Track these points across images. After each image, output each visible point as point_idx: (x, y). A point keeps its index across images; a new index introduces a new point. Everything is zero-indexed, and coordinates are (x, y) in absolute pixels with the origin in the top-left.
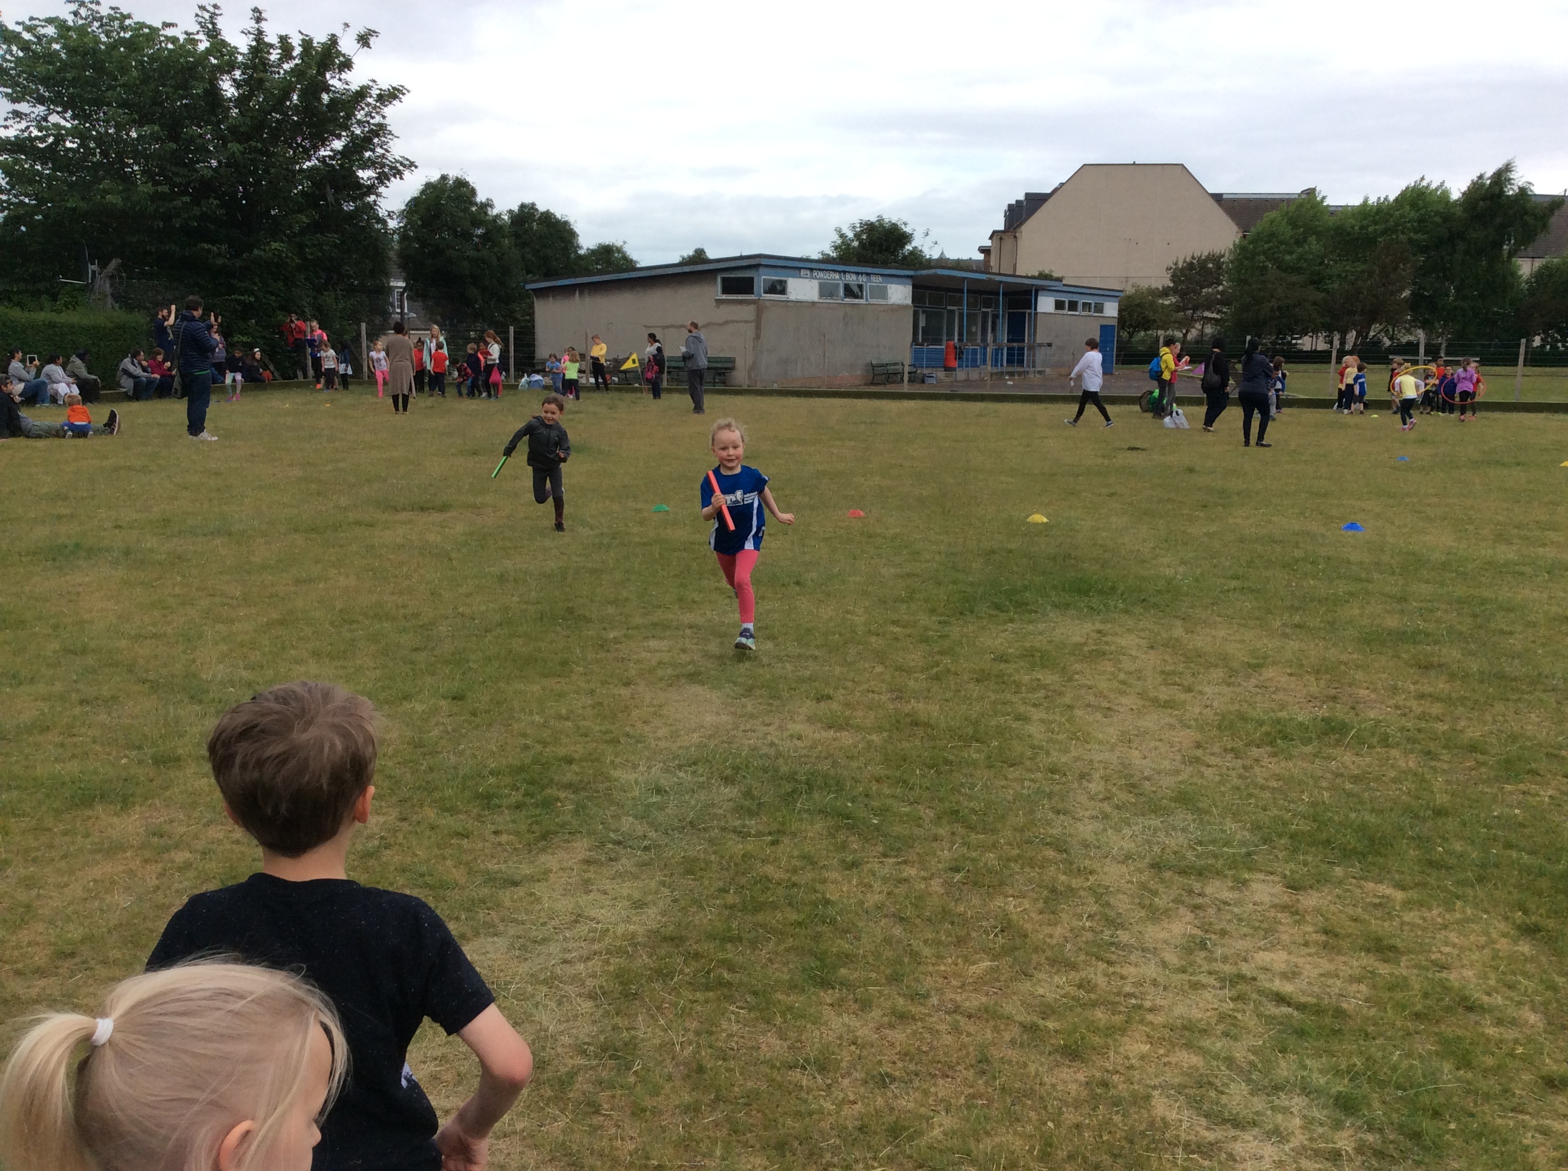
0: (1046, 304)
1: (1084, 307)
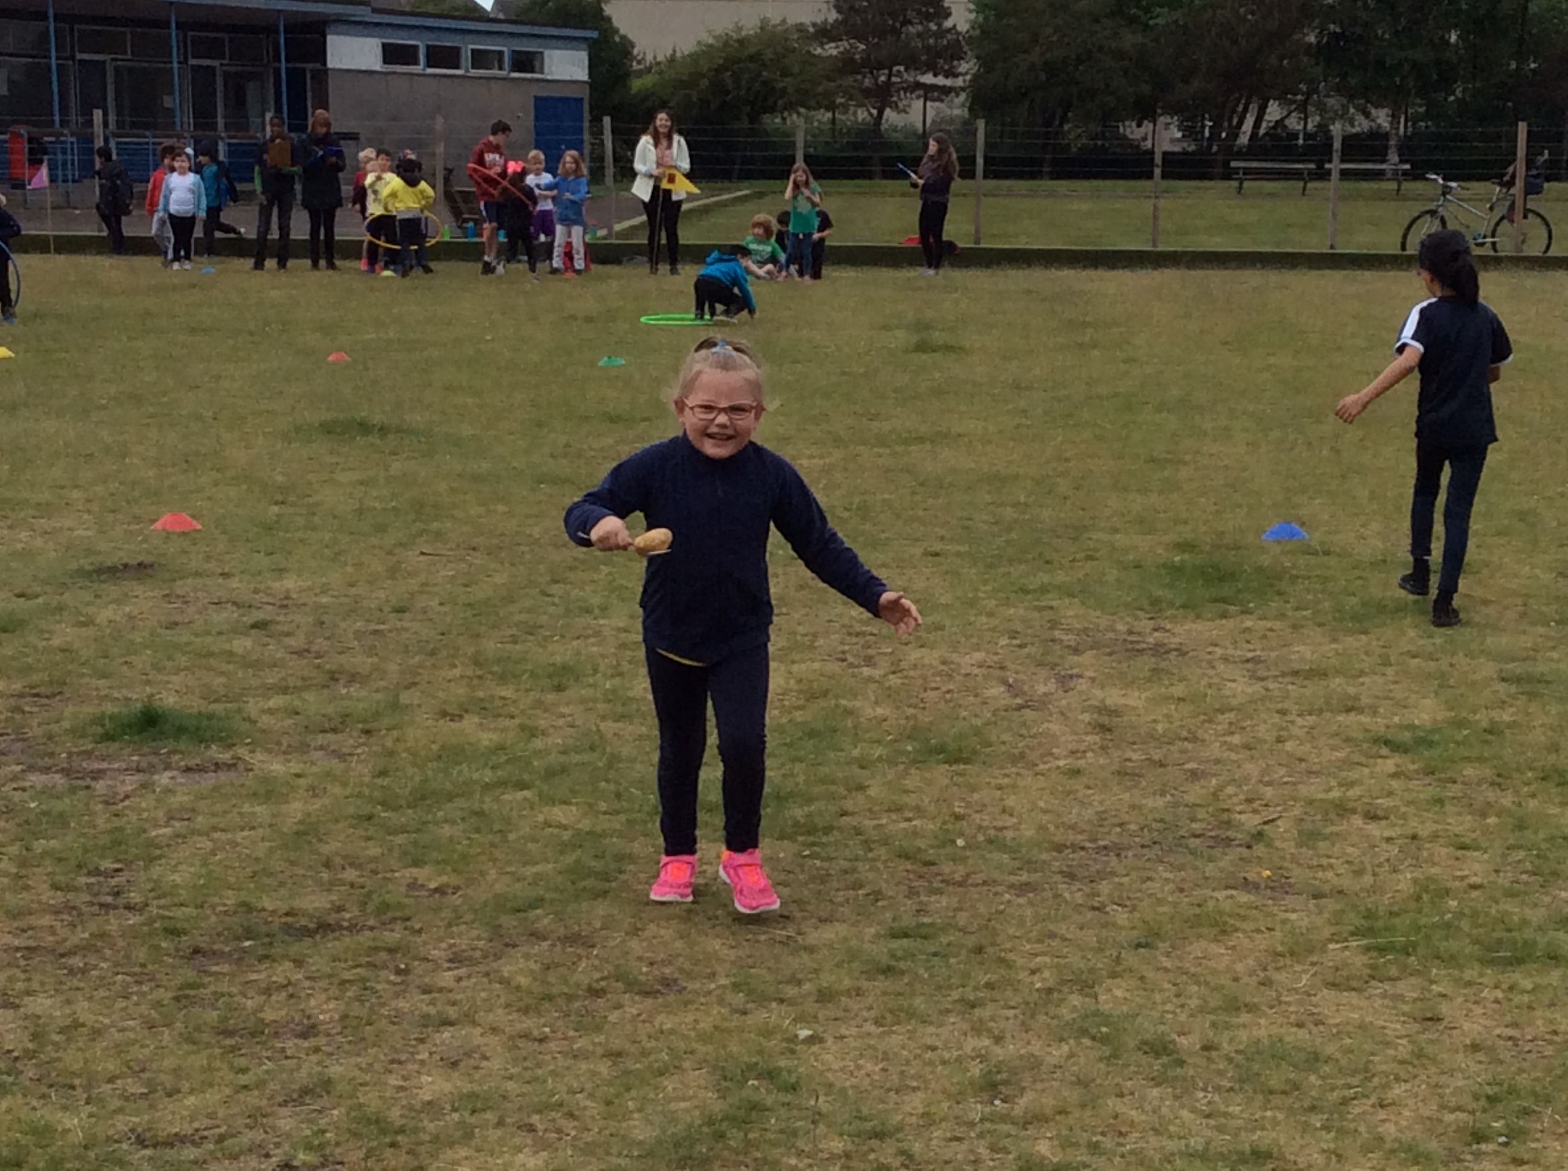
0: (352, 52)
1: (480, 59)
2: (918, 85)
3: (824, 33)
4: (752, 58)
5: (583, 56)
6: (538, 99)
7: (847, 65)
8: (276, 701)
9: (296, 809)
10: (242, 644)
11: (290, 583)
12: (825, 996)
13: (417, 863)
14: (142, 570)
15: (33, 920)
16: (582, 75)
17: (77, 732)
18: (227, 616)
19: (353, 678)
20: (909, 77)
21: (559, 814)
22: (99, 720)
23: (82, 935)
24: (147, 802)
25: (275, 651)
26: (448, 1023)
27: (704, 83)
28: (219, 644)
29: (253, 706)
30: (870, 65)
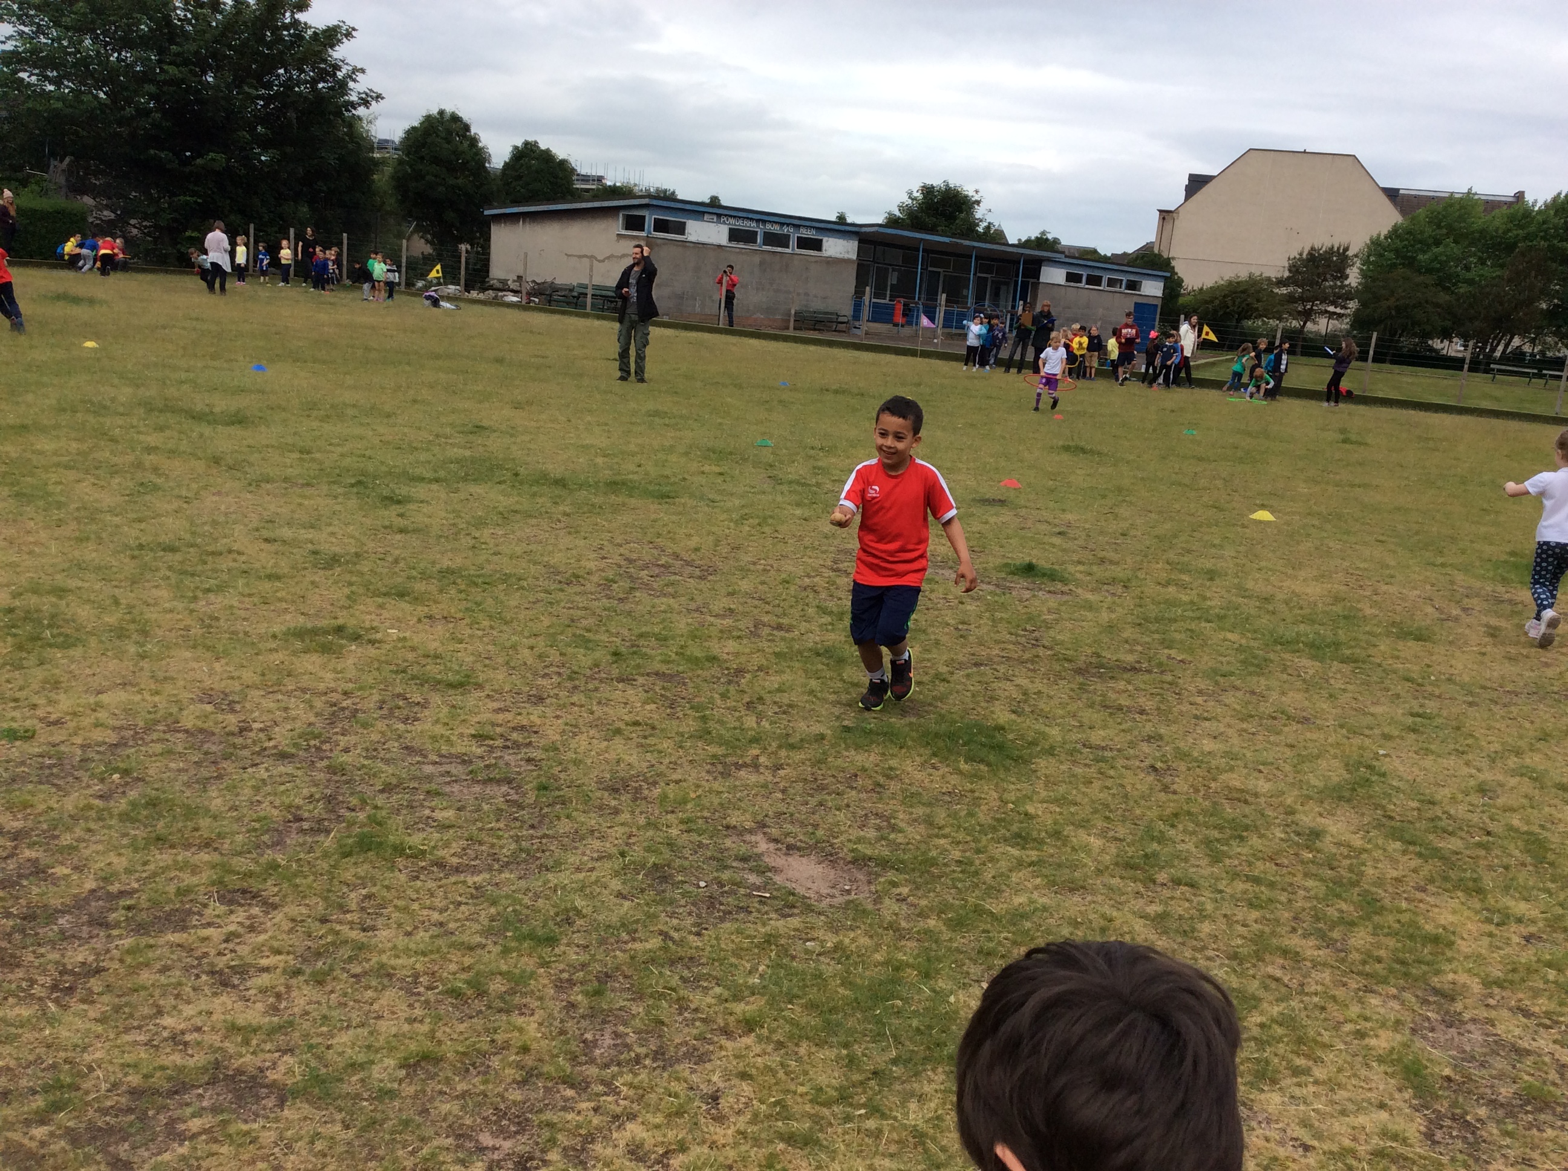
0: (1054, 275)
1: (1111, 283)
2: (1326, 312)
3: (1281, 283)
4: (1243, 292)
5: (1162, 285)
6: (1137, 305)
7: (1291, 299)
8: (1080, 568)
9: (1105, 616)
10: (1057, 541)
11: (1069, 517)
12: (1387, 737)
13: (1169, 647)
14: (1002, 502)
15: (1005, 646)
16: (1160, 293)
17: (999, 569)
18: (1044, 527)
19: (1111, 562)
20: (1322, 307)
21: (1229, 636)
22: (1007, 565)
23: (1027, 656)
24: (1037, 603)
25: (1070, 545)
26: (1207, 719)
27: (1217, 302)
28: (1046, 539)
29: (1071, 568)
30: (1303, 299)
